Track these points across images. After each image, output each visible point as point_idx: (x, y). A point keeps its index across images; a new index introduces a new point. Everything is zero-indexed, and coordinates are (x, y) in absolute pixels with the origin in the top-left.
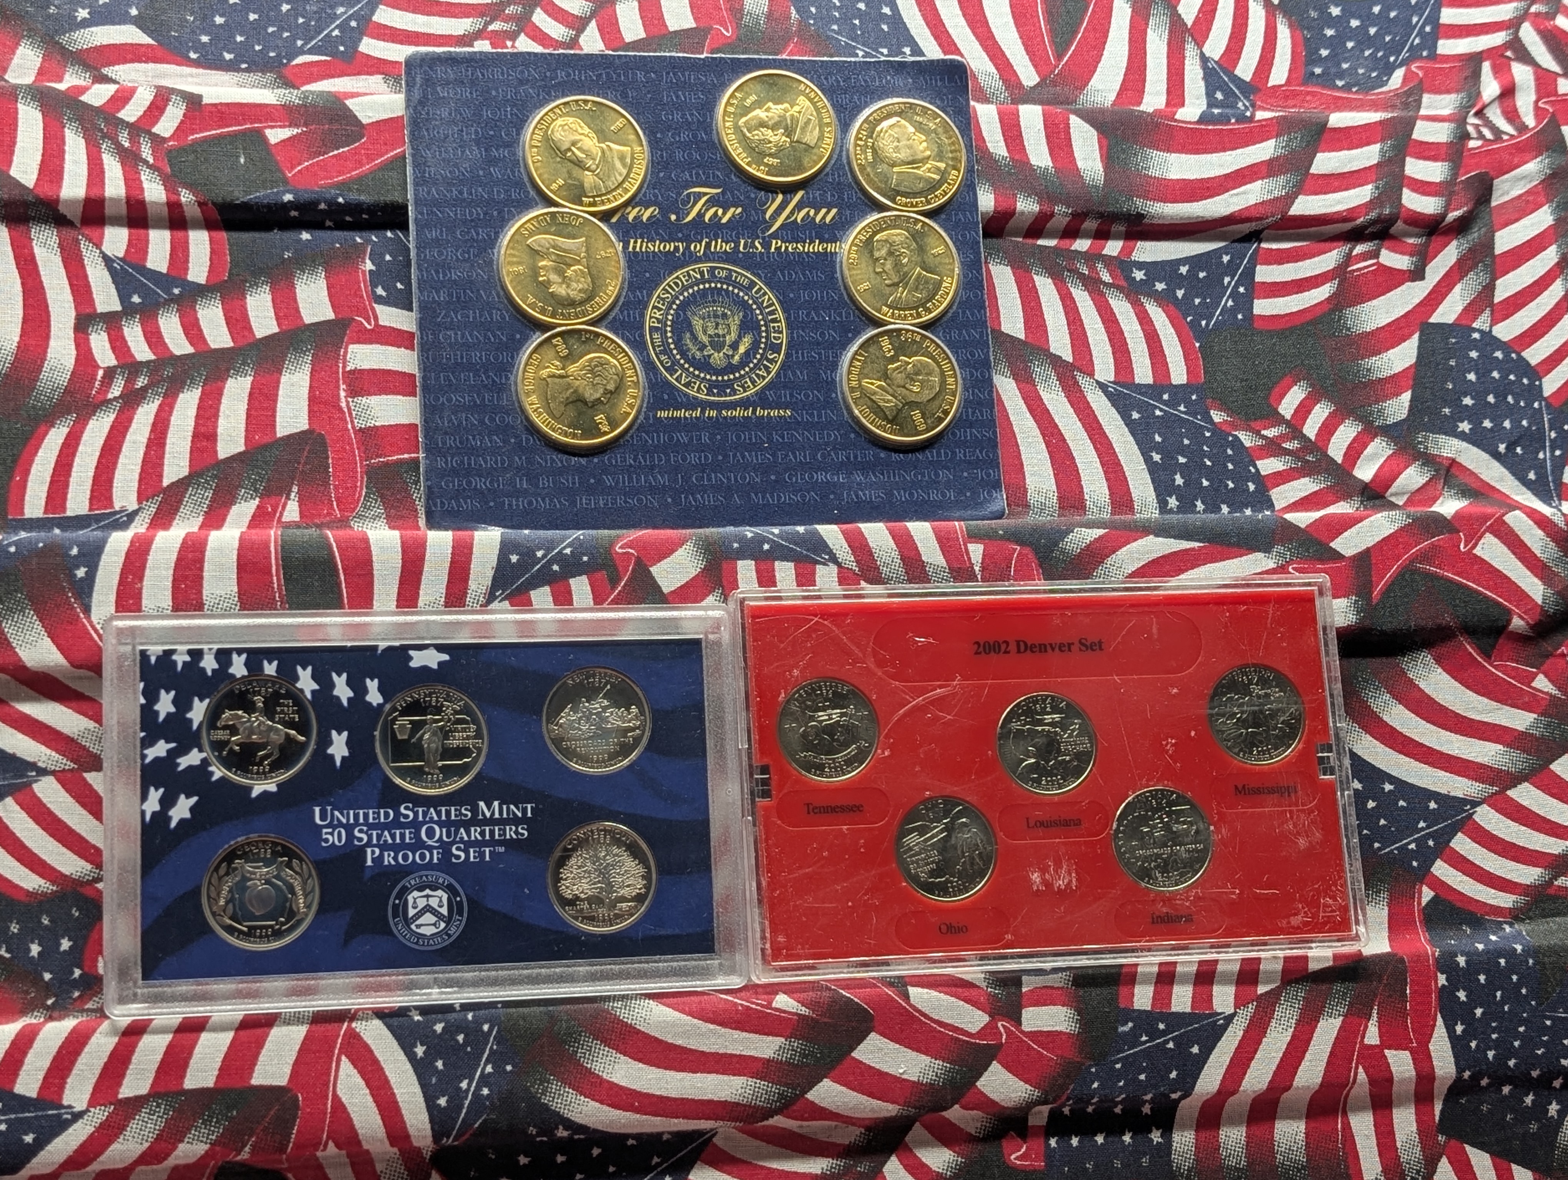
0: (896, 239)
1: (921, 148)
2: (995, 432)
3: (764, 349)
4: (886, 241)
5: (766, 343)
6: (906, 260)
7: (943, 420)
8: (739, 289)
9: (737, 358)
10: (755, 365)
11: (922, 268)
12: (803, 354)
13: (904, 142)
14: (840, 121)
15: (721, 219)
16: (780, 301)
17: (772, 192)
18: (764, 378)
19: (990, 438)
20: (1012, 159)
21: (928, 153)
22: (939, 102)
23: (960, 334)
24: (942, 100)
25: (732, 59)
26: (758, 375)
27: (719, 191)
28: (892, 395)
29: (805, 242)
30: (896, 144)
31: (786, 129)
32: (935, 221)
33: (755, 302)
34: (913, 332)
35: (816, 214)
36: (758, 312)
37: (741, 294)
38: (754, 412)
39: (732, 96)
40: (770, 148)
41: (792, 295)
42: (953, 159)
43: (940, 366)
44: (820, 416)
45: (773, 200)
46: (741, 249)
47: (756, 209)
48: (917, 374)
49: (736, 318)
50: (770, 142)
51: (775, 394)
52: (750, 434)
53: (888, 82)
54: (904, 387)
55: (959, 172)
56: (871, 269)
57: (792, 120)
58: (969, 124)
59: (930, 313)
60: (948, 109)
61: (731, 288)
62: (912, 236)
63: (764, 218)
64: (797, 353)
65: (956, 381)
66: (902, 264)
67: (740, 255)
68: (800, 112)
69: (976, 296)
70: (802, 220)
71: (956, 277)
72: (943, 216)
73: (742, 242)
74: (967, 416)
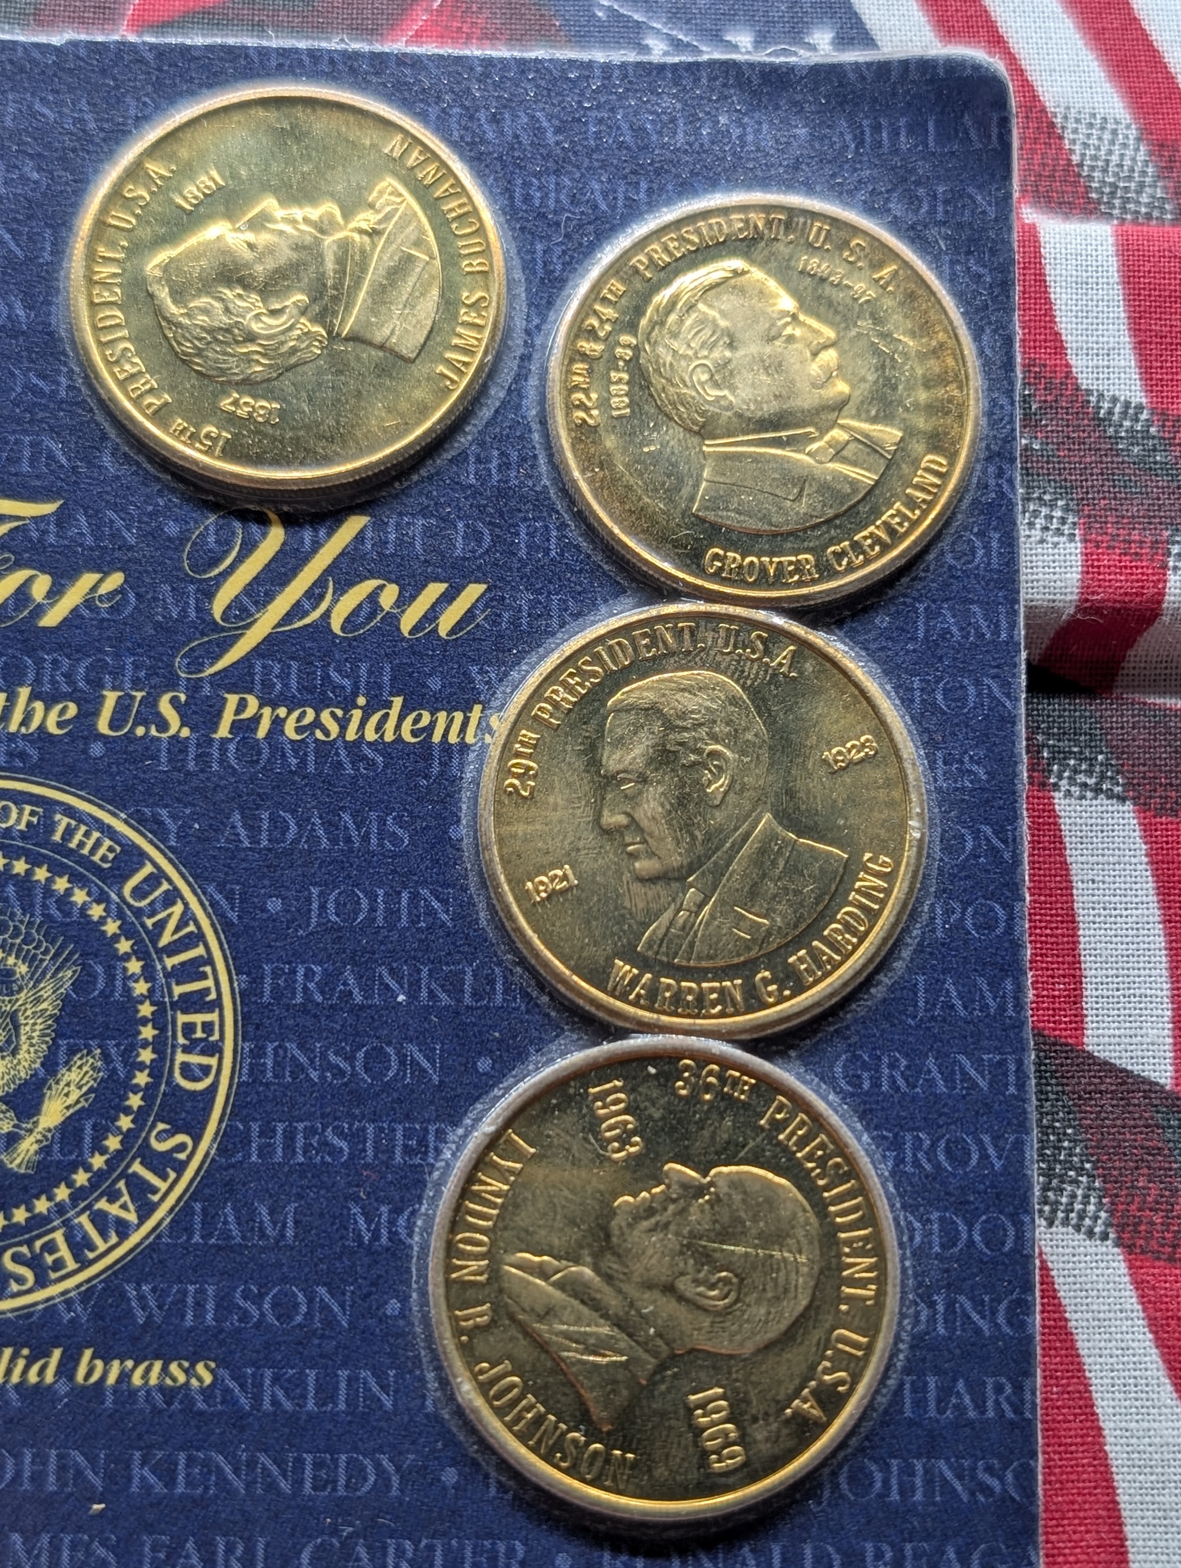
0: (689, 702)
1: (814, 368)
2: (1026, 1476)
3: (140, 1116)
4: (652, 711)
5: (149, 1092)
6: (723, 781)
7: (816, 1428)
8: (76, 879)
9: (28, 1147)
10: (98, 1177)
11: (784, 817)
12: (290, 1137)
13: (751, 349)
14: (528, 266)
15: (39, 610)
16: (224, 926)
17: (244, 516)
18: (123, 1229)
19: (1005, 1497)
20: (1161, 414)
21: (842, 387)
22: (897, 208)
23: (914, 1072)
24: (913, 201)
25: (160, 52)
26: (101, 1221)
27: (48, 508)
28: (619, 1323)
29: (348, 704)
30: (721, 353)
31: (317, 291)
32: (852, 637)
33: (127, 931)
34: (726, 1063)
35: (403, 602)
36: (134, 966)
37: (80, 897)
38: (67, 1369)
39: (134, 172)
40: (247, 359)
41: (274, 905)
42: (932, 409)
43: (820, 1208)
44: (327, 1393)
45: (249, 547)
46: (103, 726)
47: (177, 581)
48: (724, 1236)
49: (47, 989)
50: (251, 337)
51: (160, 1295)
52: (40, 1458)
53: (722, 134)
54: (669, 1289)
55: (952, 458)
56: (584, 814)
57: (341, 262)
58: (1006, 285)
59: (800, 988)
60: (933, 232)
61: (41, 874)
62: (754, 693)
63: (203, 612)
64: (267, 1132)
65: (880, 1267)
66: (703, 799)
67: (97, 749)
68: (374, 233)
69: (987, 924)
70: (349, 622)
71: (909, 854)
72: (882, 620)
73: (111, 698)
74: (920, 1404)
